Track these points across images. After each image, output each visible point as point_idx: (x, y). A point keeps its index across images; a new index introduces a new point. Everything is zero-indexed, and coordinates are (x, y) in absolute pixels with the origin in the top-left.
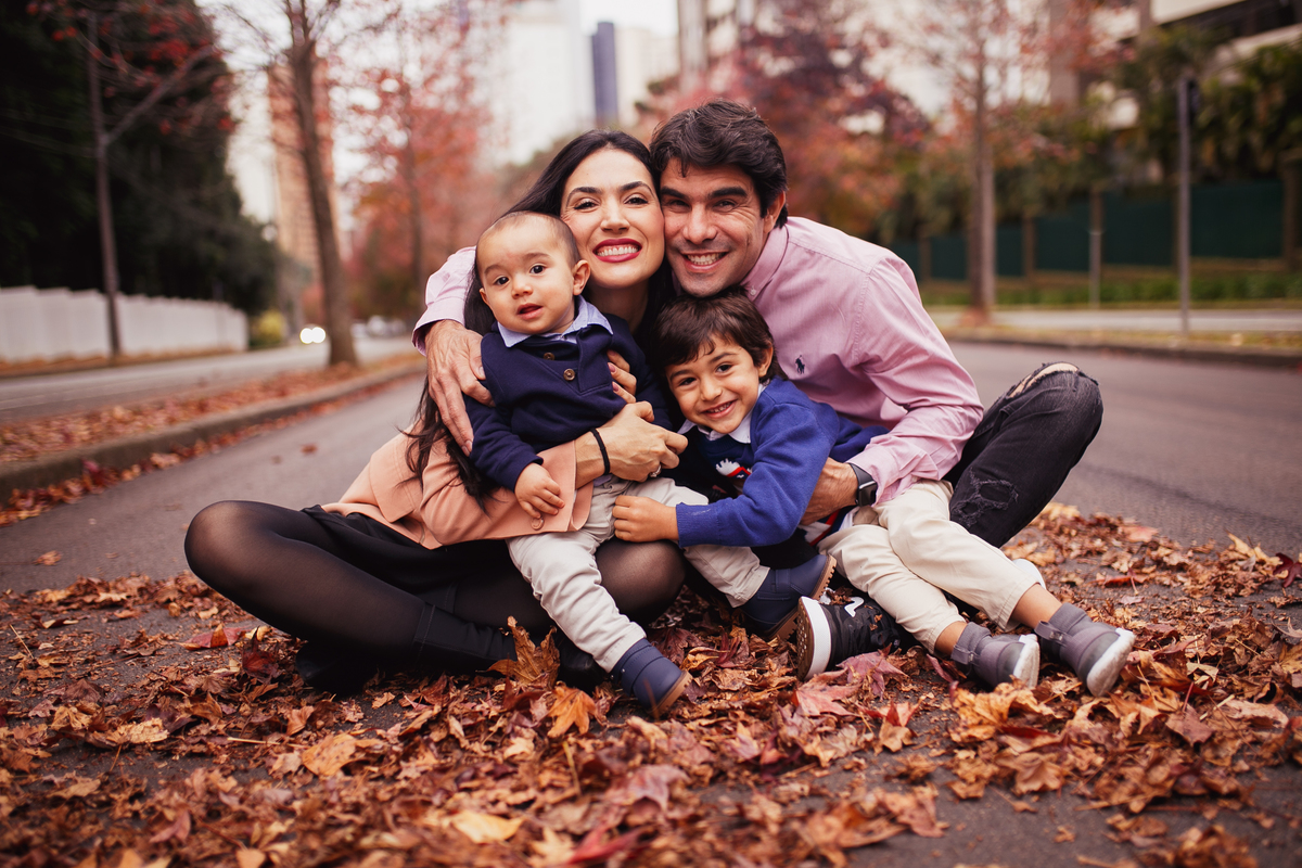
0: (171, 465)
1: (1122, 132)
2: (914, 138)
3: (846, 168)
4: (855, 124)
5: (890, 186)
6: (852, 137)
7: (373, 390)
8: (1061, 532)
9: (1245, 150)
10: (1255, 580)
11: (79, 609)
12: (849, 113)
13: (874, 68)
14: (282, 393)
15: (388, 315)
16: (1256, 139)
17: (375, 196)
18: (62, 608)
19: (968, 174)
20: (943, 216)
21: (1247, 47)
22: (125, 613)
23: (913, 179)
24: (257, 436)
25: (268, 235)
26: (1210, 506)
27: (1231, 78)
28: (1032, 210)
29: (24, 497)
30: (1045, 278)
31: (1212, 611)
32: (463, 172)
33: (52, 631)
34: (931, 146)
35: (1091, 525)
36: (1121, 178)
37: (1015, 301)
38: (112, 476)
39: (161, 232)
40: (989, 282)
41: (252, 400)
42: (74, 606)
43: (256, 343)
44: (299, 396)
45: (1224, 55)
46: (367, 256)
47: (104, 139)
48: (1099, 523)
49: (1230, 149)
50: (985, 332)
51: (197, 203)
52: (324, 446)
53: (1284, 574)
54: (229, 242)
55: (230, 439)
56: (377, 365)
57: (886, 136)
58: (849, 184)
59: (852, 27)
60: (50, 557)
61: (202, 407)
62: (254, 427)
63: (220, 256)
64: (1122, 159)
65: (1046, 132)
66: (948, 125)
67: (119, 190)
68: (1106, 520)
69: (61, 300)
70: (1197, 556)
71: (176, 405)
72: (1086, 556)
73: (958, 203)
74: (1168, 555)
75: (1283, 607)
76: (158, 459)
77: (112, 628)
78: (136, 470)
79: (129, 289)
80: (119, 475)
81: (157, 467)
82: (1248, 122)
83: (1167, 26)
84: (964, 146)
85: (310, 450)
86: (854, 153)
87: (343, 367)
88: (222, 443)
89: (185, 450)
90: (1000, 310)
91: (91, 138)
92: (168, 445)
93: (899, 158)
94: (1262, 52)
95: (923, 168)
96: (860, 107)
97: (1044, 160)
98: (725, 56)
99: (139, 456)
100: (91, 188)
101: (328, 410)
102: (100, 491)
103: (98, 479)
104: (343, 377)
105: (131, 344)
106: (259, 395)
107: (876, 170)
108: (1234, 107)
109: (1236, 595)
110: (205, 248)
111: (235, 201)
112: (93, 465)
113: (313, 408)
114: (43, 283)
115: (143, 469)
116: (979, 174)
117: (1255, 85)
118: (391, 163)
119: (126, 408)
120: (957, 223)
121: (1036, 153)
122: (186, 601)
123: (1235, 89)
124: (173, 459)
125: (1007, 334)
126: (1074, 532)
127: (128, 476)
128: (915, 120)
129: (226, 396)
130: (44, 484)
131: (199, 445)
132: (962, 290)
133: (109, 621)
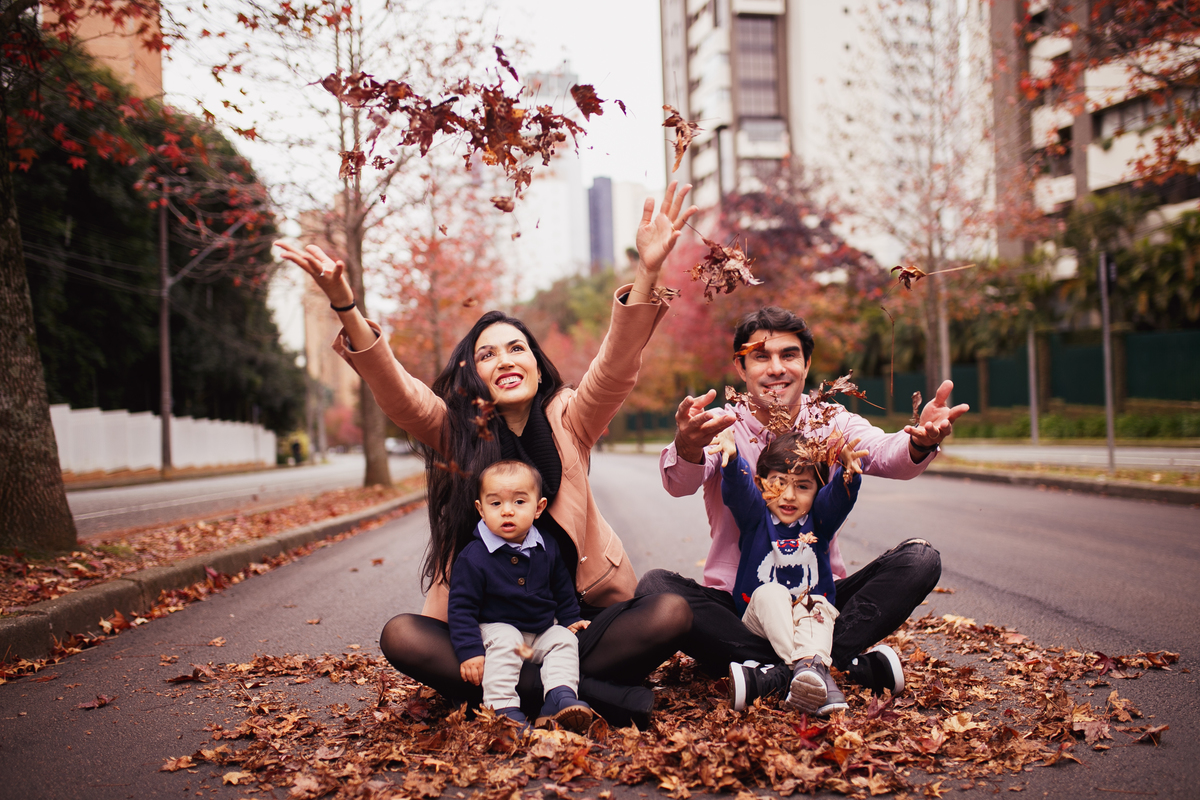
0: (266, 571)
1: (1064, 282)
3: (816, 316)
4: (824, 278)
5: (856, 331)
6: (821, 289)
8: (959, 637)
9: (1175, 300)
10: (1082, 669)
11: (263, 676)
12: (820, 269)
13: (840, 229)
14: (332, 512)
16: (1185, 293)
18: (252, 675)
20: (905, 356)
21: (1173, 212)
22: (300, 680)
23: (877, 323)
25: (300, 362)
26: (1075, 620)
27: (1160, 238)
28: (985, 352)
29: (169, 595)
31: (1047, 688)
33: (253, 690)
35: (982, 632)
36: (1065, 325)
37: (971, 435)
38: (226, 580)
39: (211, 361)
41: (309, 518)
42: (260, 674)
43: (284, 459)
45: (1153, 219)
47: (169, 281)
48: (987, 630)
49: (1162, 300)
51: (241, 334)
52: (387, 559)
53: (1101, 667)
54: (266, 370)
57: (851, 288)
59: (821, 197)
60: (218, 641)
61: (268, 523)
63: (258, 382)
64: (1065, 308)
65: (997, 283)
67: (178, 323)
68: (992, 628)
69: (121, 419)
70: (1050, 655)
72: (973, 653)
73: (917, 344)
74: (1027, 653)
75: (1093, 687)
76: (255, 566)
77: (294, 689)
78: (241, 575)
79: (179, 412)
80: (230, 579)
81: (255, 573)
82: (1177, 278)
83: (1101, 192)
85: (377, 562)
86: (823, 303)
87: (378, 488)
88: (299, 555)
89: (273, 561)
91: (158, 281)
94: (1187, 216)
96: (829, 263)
98: (710, 209)
100: (155, 323)
103: (219, 583)
105: (179, 460)
107: (843, 318)
108: (1163, 263)
109: (1067, 679)
110: (246, 374)
111: (274, 331)
112: (213, 571)
114: (107, 406)
115: (246, 574)
117: (1182, 245)
119: (205, 521)
122: (340, 672)
123: (1164, 247)
124: (266, 566)
126: (968, 637)
127: (236, 580)
128: (876, 273)
130: (181, 585)
131: (282, 556)
133: (290, 684)
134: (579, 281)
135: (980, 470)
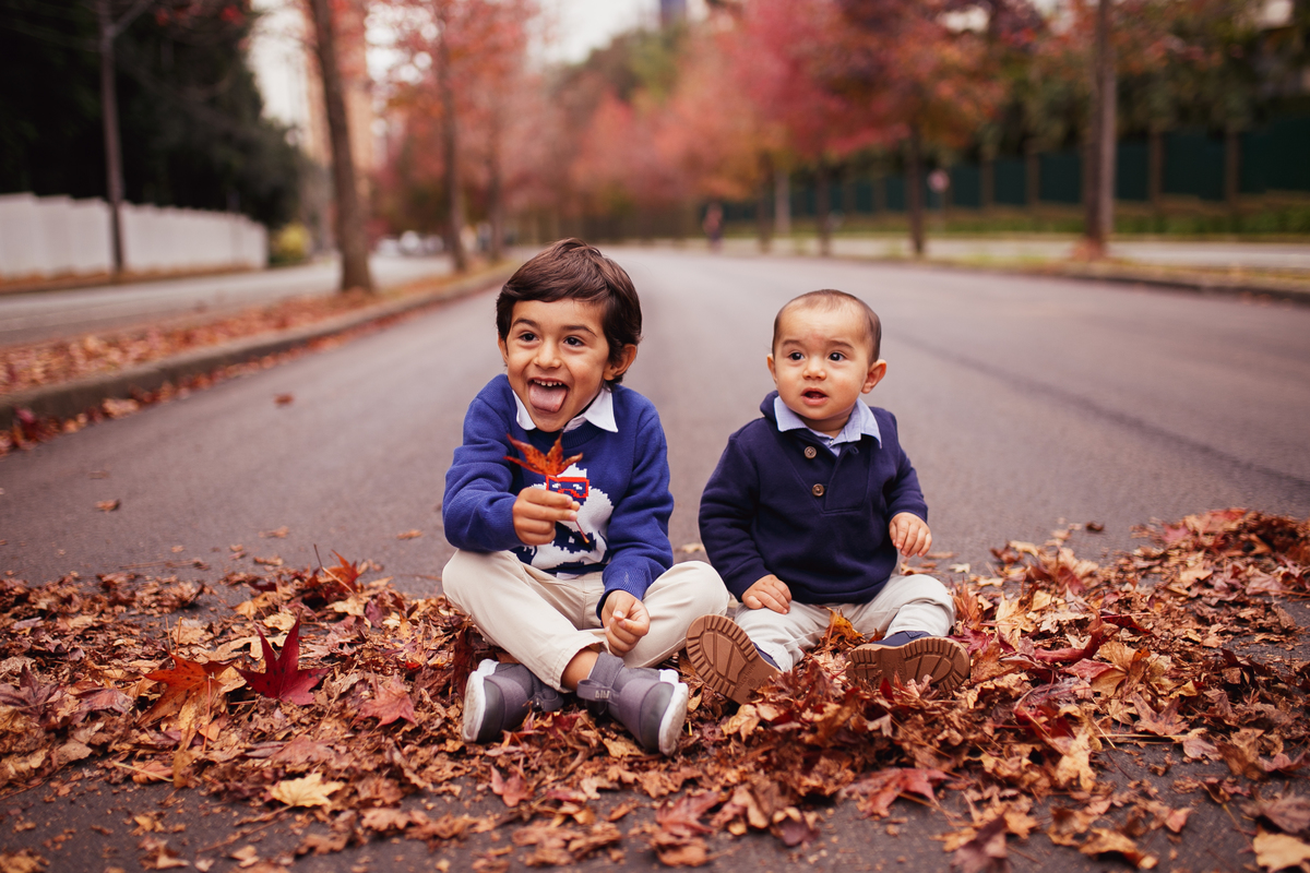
0: (127, 413)
1: (1272, 32)
2: (1023, 38)
3: (944, 71)
4: (956, 20)
5: (995, 94)
6: (951, 36)
7: (386, 321)
12: (949, 7)
14: (283, 324)
15: (423, 230)
17: (405, 98)
19: (1088, 82)
20: (1057, 129)
23: (1023, 85)
24: (237, 377)
25: (291, 139)
28: (1160, 124)
30: (1173, 203)
32: (503, 72)
34: (1044, 47)
36: (1268, 88)
37: (1138, 229)
38: (52, 427)
39: (172, 134)
40: (1108, 206)
41: (248, 331)
43: (277, 260)
44: (302, 327)
46: (400, 164)
47: (110, 31)
50: (1100, 267)
51: (213, 102)
52: (302, 395)
54: (248, 148)
55: (204, 381)
56: (395, 292)
57: (991, 34)
58: (946, 90)
61: (188, 339)
62: (233, 368)
63: (238, 162)
64: (1272, 65)
65: (1180, 31)
66: (1064, 22)
67: (127, 88)
69: (62, 210)
71: (160, 335)
73: (1073, 112)
76: (112, 406)
78: (82, 419)
79: (136, 197)
80: (60, 426)
81: (107, 415)
84: (1083, 47)
85: (284, 400)
86: (953, 54)
87: (357, 294)
88: (193, 386)
89: (146, 395)
90: (1117, 240)
91: (95, 29)
92: (127, 389)
93: (1006, 62)
95: (1034, 73)
97: (1179, 65)
99: (88, 403)
100: (95, 86)
101: (329, 346)
102: (30, 446)
103: (32, 431)
104: (355, 305)
105: (137, 259)
106: (257, 324)
107: (979, 74)
110: (221, 153)
111: (256, 102)
112: (28, 415)
113: (310, 343)
114: (44, 188)
115: (91, 419)
116: (1100, 82)
118: (424, 60)
119: (100, 339)
120: (1072, 137)
121: (1170, 55)
124: (129, 406)
125: (1128, 270)
127: (71, 427)
128: (1027, 17)
129: (219, 326)
131: (166, 388)
132: (1077, 215)
134: (642, 35)
135: (1158, 273)
